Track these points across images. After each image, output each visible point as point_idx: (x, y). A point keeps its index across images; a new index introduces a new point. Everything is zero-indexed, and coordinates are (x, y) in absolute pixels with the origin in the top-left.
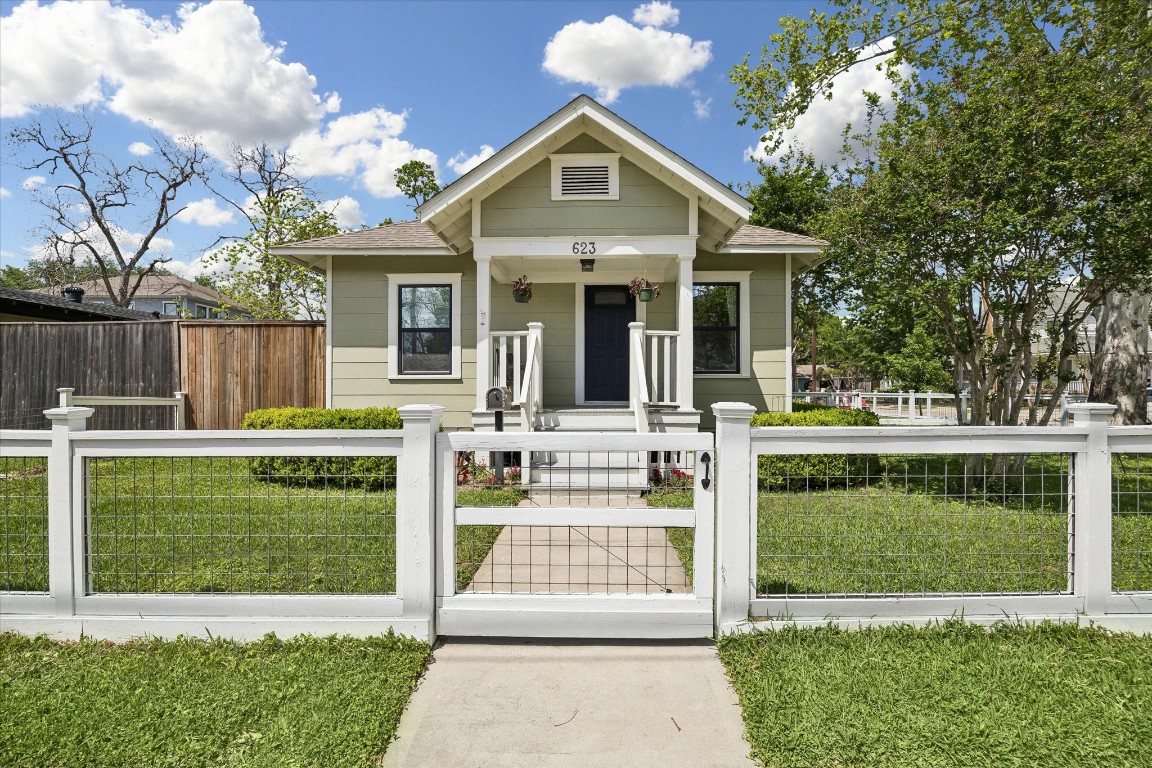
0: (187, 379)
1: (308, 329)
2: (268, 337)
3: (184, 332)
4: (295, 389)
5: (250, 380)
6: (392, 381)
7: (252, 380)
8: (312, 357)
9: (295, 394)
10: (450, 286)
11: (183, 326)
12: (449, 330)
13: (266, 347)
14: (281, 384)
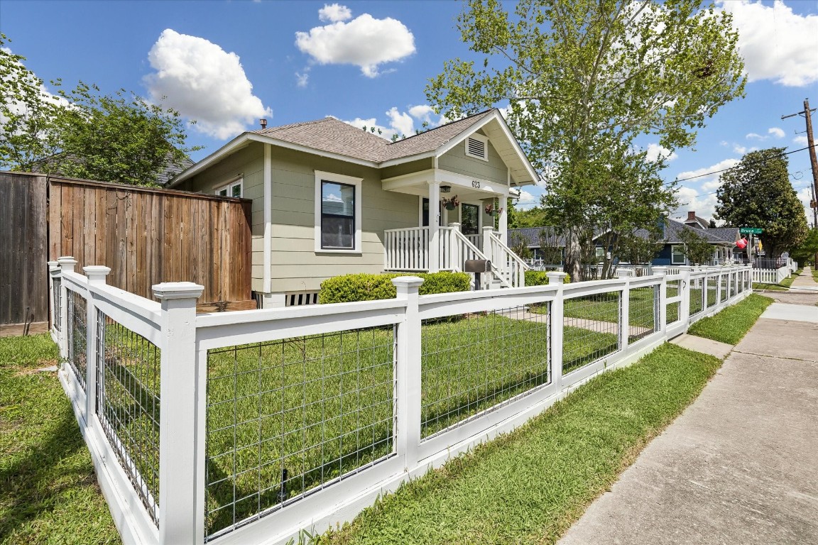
0: (58, 246)
1: (214, 204)
2: (170, 207)
3: (55, 191)
4: (200, 259)
5: (149, 250)
6: (317, 254)
7: (151, 249)
8: (217, 230)
9: (200, 265)
10: (354, 186)
11: (54, 183)
12: (353, 218)
13: (169, 217)
14: (186, 254)
